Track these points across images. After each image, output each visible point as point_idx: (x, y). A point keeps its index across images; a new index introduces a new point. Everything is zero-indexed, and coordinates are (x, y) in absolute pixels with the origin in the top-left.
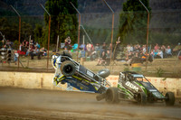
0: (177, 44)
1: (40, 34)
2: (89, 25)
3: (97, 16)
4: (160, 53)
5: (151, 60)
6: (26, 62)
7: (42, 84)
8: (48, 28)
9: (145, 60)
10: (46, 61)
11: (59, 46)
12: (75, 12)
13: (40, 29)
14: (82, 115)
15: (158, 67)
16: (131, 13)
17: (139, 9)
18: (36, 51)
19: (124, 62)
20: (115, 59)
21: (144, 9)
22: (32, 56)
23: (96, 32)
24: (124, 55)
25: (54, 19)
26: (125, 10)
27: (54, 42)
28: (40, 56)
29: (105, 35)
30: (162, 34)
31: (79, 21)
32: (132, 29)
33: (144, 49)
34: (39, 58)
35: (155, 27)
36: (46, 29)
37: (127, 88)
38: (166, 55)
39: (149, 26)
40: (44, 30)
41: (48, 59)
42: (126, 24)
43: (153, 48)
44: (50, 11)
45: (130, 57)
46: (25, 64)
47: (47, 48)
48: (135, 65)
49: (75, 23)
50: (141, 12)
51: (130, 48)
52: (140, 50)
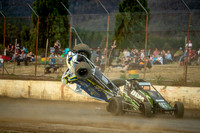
0: (178, 49)
1: (27, 37)
2: (81, 28)
3: (90, 18)
4: (160, 59)
5: (150, 67)
6: (11, 68)
7: (29, 92)
8: (36, 30)
9: (143, 67)
10: (33, 67)
11: (49, 51)
12: (66, 13)
13: (27, 32)
14: (74, 128)
15: (158, 74)
16: (128, 14)
17: (137, 9)
18: (22, 56)
19: (120, 68)
20: (110, 65)
21: (143, 10)
22: (19, 61)
23: (89, 35)
24: (120, 61)
25: (42, 20)
26: (121, 11)
27: (42, 46)
28: (27, 61)
29: (100, 38)
30: (162, 38)
31: (71, 23)
32: (129, 32)
33: (142, 54)
34: (26, 64)
35: (154, 30)
36: (34, 32)
37: (133, 97)
38: (166, 61)
39: (147, 29)
40: (31, 32)
41: (36, 65)
42: (122, 26)
43: (152, 53)
44: (38, 12)
45: (127, 63)
46: (10, 71)
47: (35, 53)
48: (133, 72)
49: (67, 25)
50: (139, 13)
51: (126, 53)
52: (138, 55)
